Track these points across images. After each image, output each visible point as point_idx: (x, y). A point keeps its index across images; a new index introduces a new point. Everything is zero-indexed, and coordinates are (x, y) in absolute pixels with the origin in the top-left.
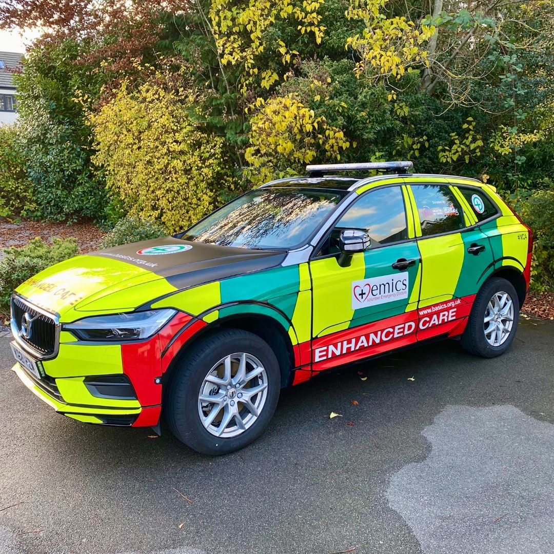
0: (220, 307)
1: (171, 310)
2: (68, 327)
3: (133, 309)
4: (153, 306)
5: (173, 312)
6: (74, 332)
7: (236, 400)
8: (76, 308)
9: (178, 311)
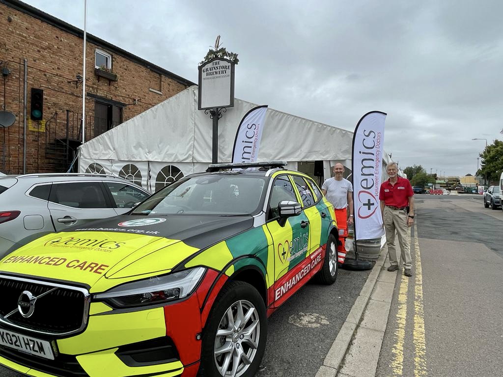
0: (234, 262)
1: (201, 268)
2: (98, 297)
3: (170, 271)
4: (187, 266)
5: (202, 270)
6: (107, 301)
7: (240, 342)
8: (107, 276)
9: (207, 268)
